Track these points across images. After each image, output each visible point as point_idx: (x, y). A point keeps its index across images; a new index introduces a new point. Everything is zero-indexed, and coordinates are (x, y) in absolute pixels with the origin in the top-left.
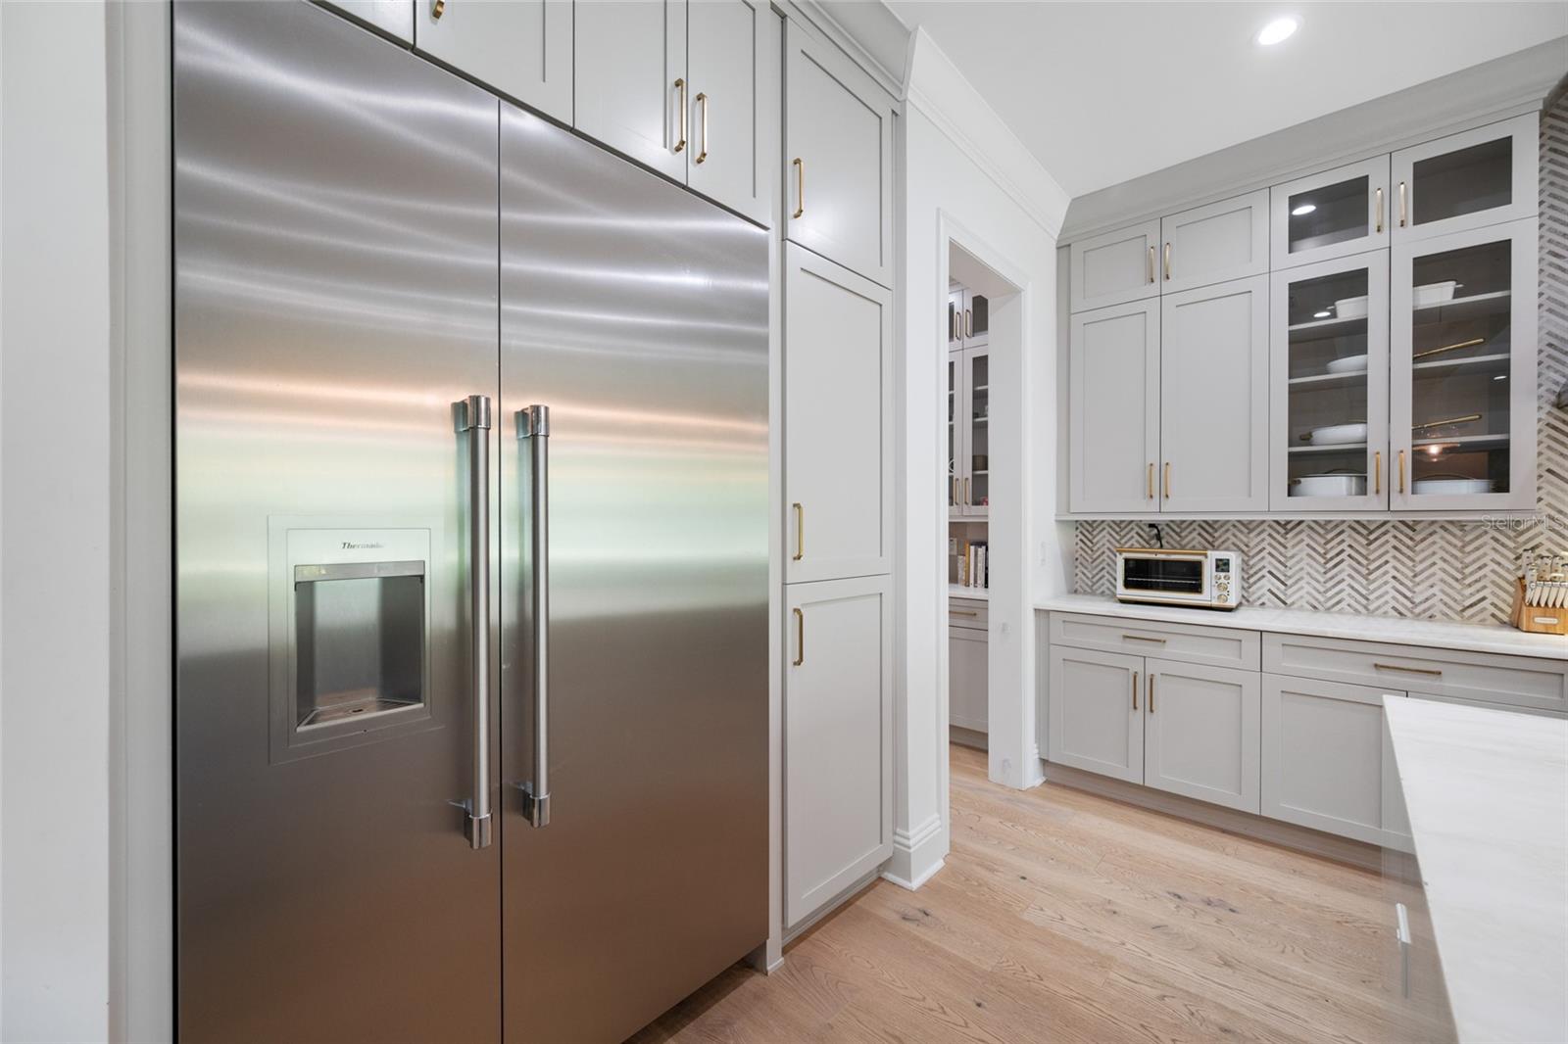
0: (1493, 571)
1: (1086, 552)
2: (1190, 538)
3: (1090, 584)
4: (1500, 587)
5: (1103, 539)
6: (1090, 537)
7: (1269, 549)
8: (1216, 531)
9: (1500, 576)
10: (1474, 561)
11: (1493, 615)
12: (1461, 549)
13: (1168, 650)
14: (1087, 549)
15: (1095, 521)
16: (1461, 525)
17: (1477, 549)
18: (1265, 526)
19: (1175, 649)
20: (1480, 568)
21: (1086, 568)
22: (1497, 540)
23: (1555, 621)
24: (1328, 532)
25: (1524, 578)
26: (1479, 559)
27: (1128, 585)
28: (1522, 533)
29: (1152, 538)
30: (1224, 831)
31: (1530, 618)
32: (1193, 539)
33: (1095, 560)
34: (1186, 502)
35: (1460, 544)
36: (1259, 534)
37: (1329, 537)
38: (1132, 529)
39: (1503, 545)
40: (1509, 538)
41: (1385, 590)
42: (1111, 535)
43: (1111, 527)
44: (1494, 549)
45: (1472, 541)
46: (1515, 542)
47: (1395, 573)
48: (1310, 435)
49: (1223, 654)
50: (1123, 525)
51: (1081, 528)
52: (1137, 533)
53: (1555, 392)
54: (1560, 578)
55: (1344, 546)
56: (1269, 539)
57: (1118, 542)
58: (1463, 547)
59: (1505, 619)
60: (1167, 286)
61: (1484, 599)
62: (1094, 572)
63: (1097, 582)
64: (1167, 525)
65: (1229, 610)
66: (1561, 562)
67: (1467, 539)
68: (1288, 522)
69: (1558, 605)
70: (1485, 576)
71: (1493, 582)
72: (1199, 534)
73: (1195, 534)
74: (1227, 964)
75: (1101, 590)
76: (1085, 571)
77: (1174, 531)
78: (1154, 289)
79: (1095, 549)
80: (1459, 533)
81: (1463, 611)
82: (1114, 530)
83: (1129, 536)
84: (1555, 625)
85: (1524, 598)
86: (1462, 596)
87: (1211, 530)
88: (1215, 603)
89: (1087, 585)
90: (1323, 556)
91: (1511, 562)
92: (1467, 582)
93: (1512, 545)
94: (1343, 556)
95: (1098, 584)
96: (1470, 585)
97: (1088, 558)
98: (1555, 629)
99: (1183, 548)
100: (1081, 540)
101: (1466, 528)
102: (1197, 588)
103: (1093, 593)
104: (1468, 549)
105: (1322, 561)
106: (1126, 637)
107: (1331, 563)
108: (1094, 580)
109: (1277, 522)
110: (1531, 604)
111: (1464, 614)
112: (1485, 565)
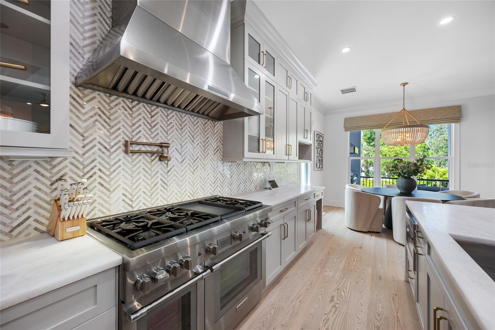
0: (36, 196)
4: (40, 207)
9: (41, 199)
10: (21, 190)
11: (36, 229)
12: (10, 181)
16: (10, 160)
17: (23, 179)
20: (25, 194)
22: (38, 172)
23: (78, 228)
25: (59, 199)
26: (25, 187)
28: (54, 167)
31: (64, 230)
35: (8, 176)
39: (42, 175)
40: (47, 170)
44: (36, 179)
45: (19, 173)
46: (51, 173)
53: (73, 75)
54: (82, 198)
58: (11, 178)
59: (44, 228)
61: (29, 217)
66: (83, 187)
67: (15, 172)
69: (80, 217)
70: (30, 200)
71: (36, 204)
80: (8, 167)
81: (11, 231)
84: (78, 231)
85: (59, 216)
86: (11, 219)
91: (48, 187)
92: (15, 207)
93: (48, 175)
96: (17, 209)
98: (79, 233)
101: (13, 163)
104: (15, 180)
110: (64, 220)
111: (12, 233)
112: (29, 192)
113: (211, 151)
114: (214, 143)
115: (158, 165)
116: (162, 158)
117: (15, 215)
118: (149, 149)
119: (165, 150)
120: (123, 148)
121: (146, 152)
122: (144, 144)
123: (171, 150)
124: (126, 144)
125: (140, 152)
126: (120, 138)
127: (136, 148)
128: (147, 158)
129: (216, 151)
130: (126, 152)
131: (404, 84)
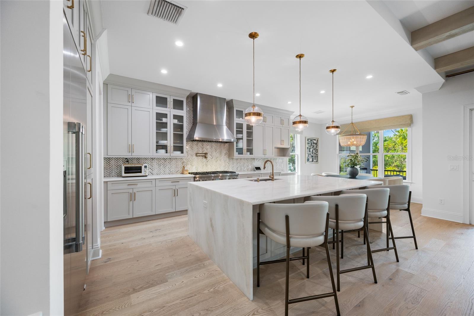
1: (108, 166)
2: (134, 161)
3: (109, 174)
5: (113, 162)
6: (109, 162)
7: (150, 163)
8: (140, 160)
11: (180, 172)
12: (176, 162)
13: (138, 186)
14: (108, 165)
15: (110, 158)
16: (176, 158)
18: (149, 159)
19: (139, 185)
20: (178, 165)
21: (108, 170)
23: (187, 172)
24: (159, 160)
25: (184, 166)
27: (125, 173)
28: (182, 160)
29: (125, 162)
30: (149, 221)
31: (185, 172)
32: (135, 162)
33: (110, 168)
34: (136, 154)
36: (148, 160)
37: (159, 161)
38: (120, 160)
41: (167, 170)
42: (115, 161)
43: (115, 159)
47: (168, 167)
48: (158, 142)
49: (149, 185)
50: (118, 159)
51: (106, 160)
52: (122, 161)
55: (161, 162)
56: (150, 161)
57: (117, 163)
60: (133, 105)
61: (179, 170)
62: (110, 171)
63: (111, 173)
64: (129, 159)
65: (146, 176)
68: (153, 158)
69: (188, 170)
70: (179, 167)
72: (136, 161)
73: (135, 161)
74: (165, 235)
75: (112, 175)
76: (107, 171)
77: (131, 160)
78: (130, 104)
79: (110, 165)
80: (176, 160)
82: (115, 160)
83: (119, 161)
85: (184, 169)
87: (138, 160)
88: (144, 175)
89: (108, 175)
90: (158, 164)
94: (161, 164)
95: (111, 174)
97: (108, 167)
99: (133, 164)
100: (106, 163)
101: (178, 159)
102: (141, 172)
103: (110, 176)
105: (158, 165)
106: (128, 185)
107: (160, 165)
108: (110, 173)
109: (151, 158)
111: (177, 172)
113: (223, 154)
114: (224, 152)
115: (204, 159)
116: (205, 157)
117: (177, 169)
118: (202, 155)
119: (206, 155)
120: (195, 155)
121: (201, 156)
122: (200, 154)
123: (208, 155)
124: (196, 154)
125: (199, 156)
126: (195, 152)
127: (198, 155)
128: (201, 157)
129: (226, 154)
130: (196, 156)
131: (352, 107)
